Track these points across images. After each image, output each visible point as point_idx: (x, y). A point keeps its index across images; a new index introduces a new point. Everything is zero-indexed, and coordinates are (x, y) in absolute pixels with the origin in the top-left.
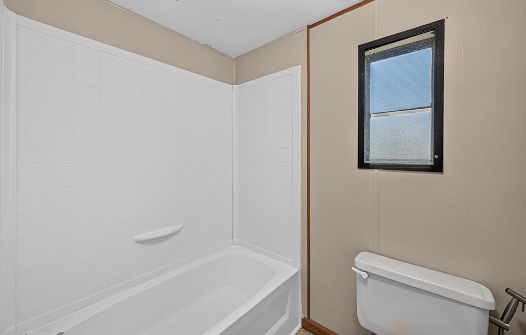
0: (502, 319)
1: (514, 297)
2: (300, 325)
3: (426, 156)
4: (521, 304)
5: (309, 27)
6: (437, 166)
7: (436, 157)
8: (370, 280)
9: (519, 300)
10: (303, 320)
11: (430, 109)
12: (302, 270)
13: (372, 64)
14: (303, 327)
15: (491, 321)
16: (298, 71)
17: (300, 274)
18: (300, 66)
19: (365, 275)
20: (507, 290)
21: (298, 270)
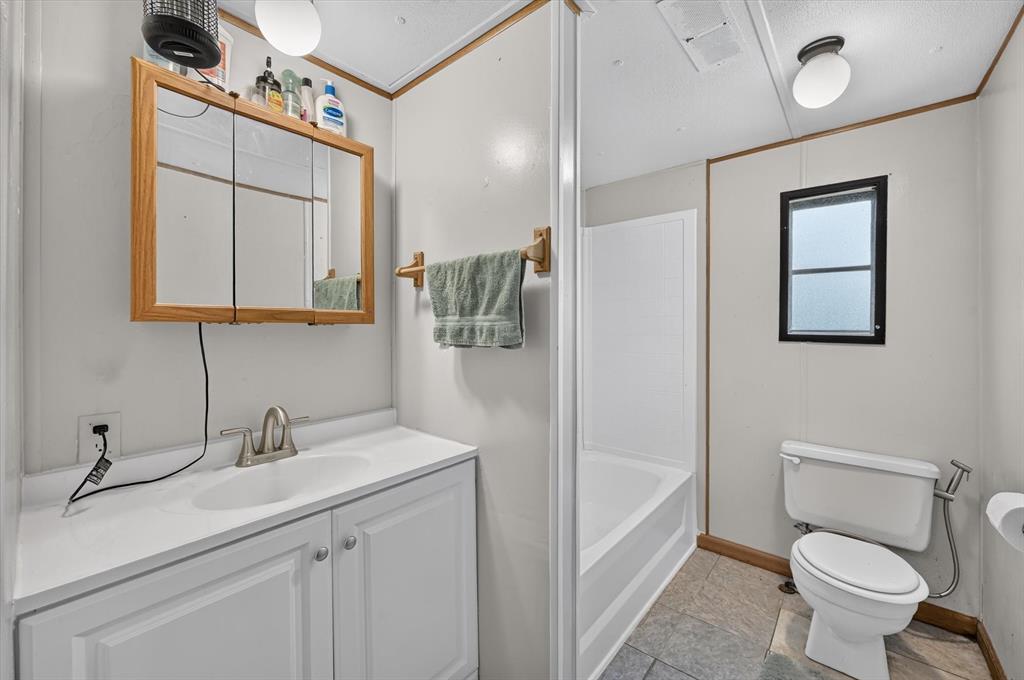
0: (947, 491)
1: (959, 467)
2: (695, 545)
3: (865, 325)
4: (965, 473)
5: (709, 162)
6: (879, 338)
7: (878, 327)
8: (802, 466)
9: (964, 470)
10: (700, 539)
11: (869, 272)
12: (697, 473)
13: (794, 212)
14: (699, 546)
15: (935, 495)
16: (692, 217)
17: (694, 479)
18: (696, 210)
19: (797, 461)
20: (952, 462)
21: (690, 474)
